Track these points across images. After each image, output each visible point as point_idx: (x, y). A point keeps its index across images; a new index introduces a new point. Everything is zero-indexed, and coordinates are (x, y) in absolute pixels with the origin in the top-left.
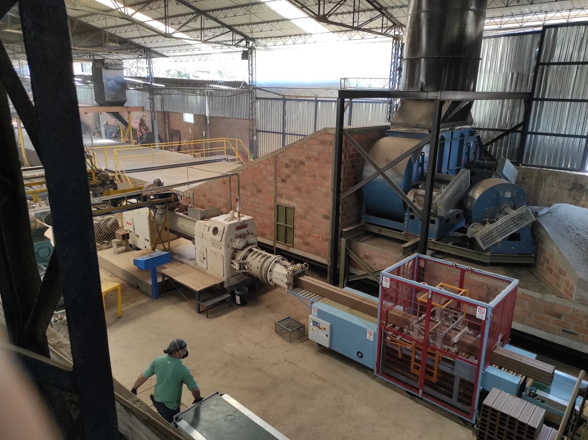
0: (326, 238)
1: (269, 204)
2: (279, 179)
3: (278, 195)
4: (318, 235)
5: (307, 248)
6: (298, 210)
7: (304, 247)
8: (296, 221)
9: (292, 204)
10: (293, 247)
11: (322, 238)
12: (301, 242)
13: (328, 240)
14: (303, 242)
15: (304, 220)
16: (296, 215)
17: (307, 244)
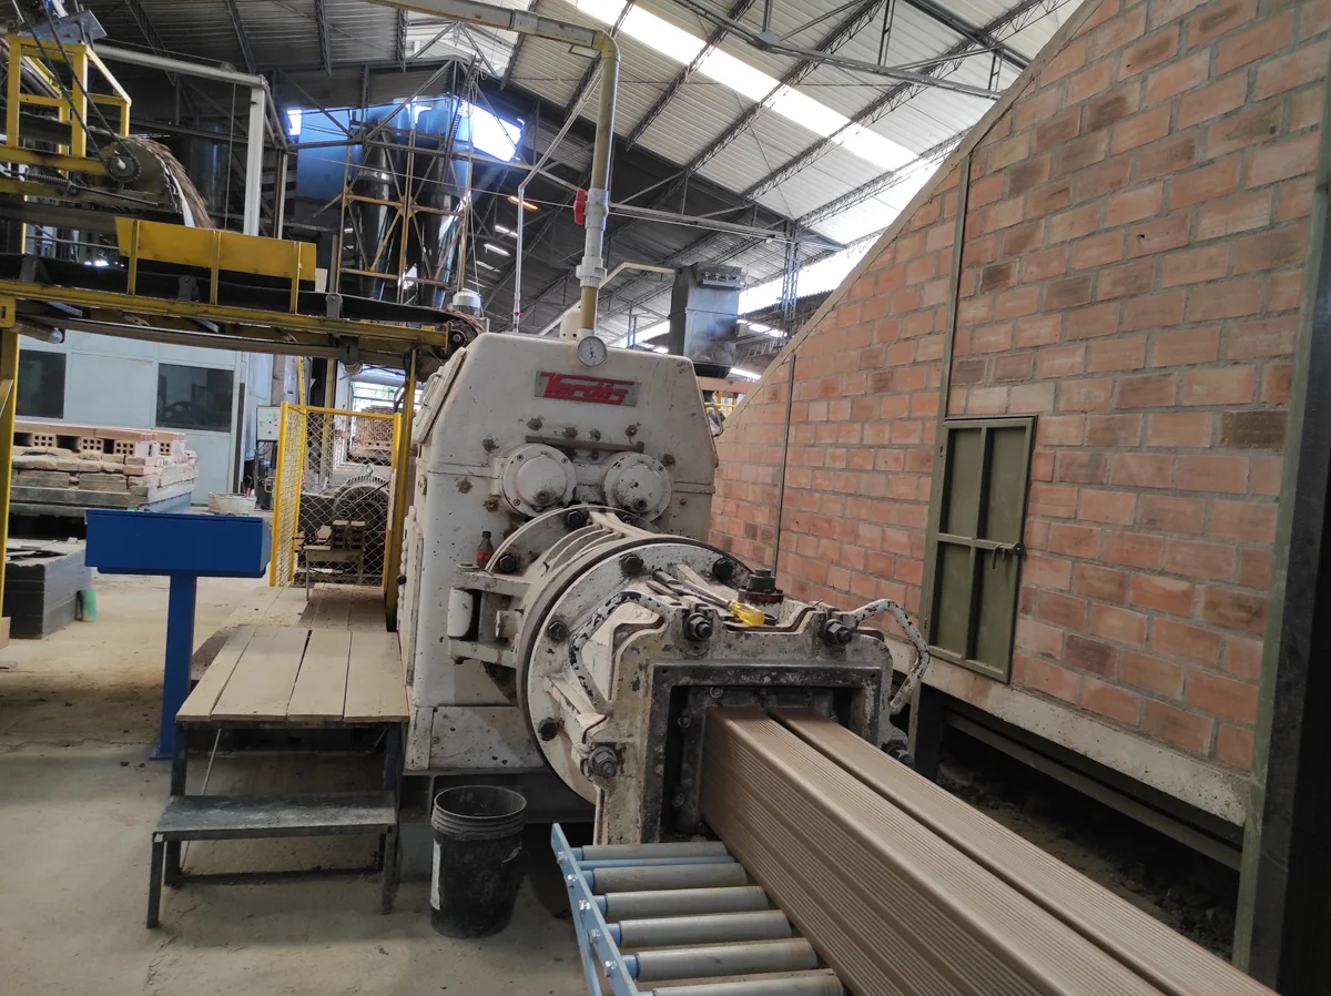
0: (1240, 604)
1: (915, 440)
2: (972, 277)
3: (960, 370)
4: (1182, 586)
5: (1095, 683)
6: (1059, 431)
7: (1072, 682)
8: (1039, 506)
9: (1028, 400)
10: (1007, 683)
11: (1212, 605)
12: (1059, 648)
13: (1257, 613)
14: (1071, 643)
15: (1088, 492)
16: (1041, 468)
17: (1094, 657)
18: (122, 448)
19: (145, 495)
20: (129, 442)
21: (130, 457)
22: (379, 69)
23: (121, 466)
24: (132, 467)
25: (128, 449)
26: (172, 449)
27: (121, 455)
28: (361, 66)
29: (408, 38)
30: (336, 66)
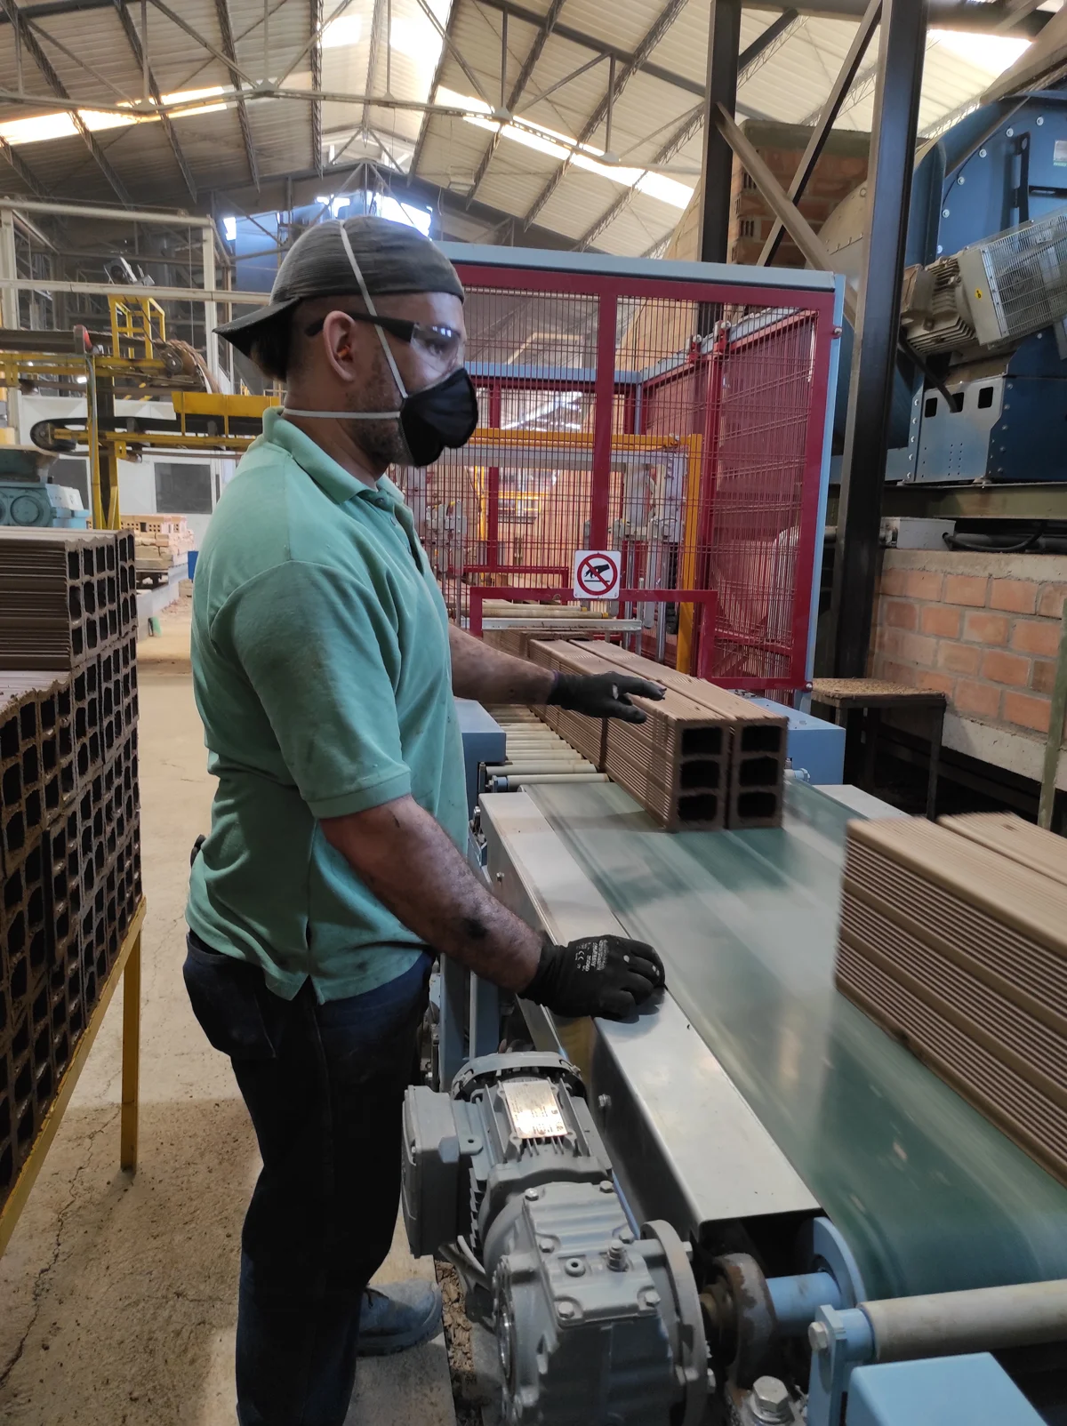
18: (152, 528)
19: (172, 560)
20: (156, 524)
21: (158, 534)
22: (300, 178)
23: (154, 541)
24: (160, 541)
25: (157, 528)
26: (180, 528)
27: (153, 533)
28: (285, 178)
29: (323, 144)
30: (263, 180)
